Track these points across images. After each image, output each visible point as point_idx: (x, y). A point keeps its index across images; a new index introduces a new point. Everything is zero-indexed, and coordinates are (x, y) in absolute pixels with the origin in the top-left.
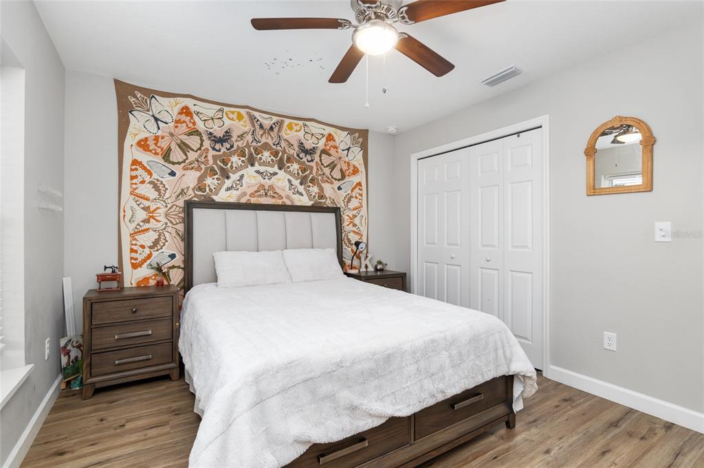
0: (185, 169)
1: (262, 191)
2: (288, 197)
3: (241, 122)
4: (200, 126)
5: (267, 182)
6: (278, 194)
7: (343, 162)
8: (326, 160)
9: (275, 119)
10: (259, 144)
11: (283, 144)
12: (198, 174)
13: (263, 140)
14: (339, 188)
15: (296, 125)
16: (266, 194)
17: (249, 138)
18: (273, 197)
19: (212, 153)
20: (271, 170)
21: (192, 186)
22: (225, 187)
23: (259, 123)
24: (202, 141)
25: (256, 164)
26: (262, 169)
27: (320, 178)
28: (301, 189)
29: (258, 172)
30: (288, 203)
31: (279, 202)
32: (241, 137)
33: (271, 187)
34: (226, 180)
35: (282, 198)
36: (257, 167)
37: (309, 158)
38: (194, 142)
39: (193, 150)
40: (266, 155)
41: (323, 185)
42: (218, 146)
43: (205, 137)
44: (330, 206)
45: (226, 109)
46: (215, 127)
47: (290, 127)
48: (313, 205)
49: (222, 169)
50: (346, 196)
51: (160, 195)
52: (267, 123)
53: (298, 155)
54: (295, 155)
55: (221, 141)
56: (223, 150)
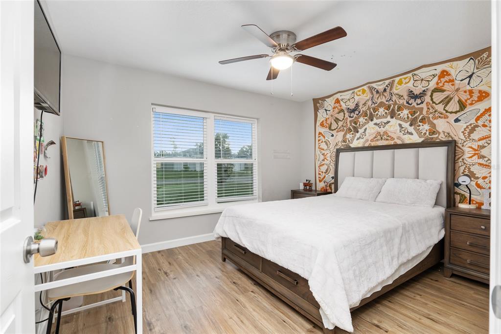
0: (337, 132)
1: (379, 137)
2: (399, 138)
3: (365, 95)
4: (344, 106)
5: (382, 130)
6: (390, 137)
7: (462, 93)
8: (438, 97)
9: (387, 82)
10: (376, 105)
11: (394, 98)
12: (343, 133)
13: (379, 101)
14: (457, 120)
15: (405, 79)
16: (382, 138)
17: (370, 103)
18: (387, 139)
19: (350, 119)
20: (385, 120)
21: (340, 140)
22: (356, 138)
23: (376, 90)
24: (344, 114)
25: (375, 119)
26: (378, 121)
27: (431, 116)
28: (411, 129)
29: (375, 124)
30: (399, 142)
31: (392, 143)
32: (365, 104)
33: (385, 133)
34: (357, 134)
35: (394, 139)
36: (375, 121)
37: (419, 101)
38: (341, 116)
39: (340, 121)
40: (381, 111)
41: (435, 121)
42: (352, 115)
43: (346, 112)
44: (443, 140)
45: (356, 90)
46: (351, 104)
47: (400, 83)
48: (423, 142)
49: (354, 128)
50: (467, 127)
51: (328, 147)
52: (381, 88)
53: (408, 103)
54: (405, 103)
55: (353, 111)
56: (355, 116)
